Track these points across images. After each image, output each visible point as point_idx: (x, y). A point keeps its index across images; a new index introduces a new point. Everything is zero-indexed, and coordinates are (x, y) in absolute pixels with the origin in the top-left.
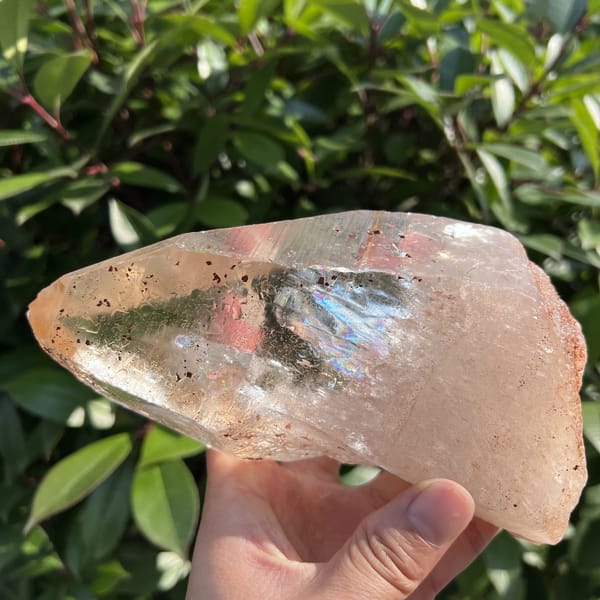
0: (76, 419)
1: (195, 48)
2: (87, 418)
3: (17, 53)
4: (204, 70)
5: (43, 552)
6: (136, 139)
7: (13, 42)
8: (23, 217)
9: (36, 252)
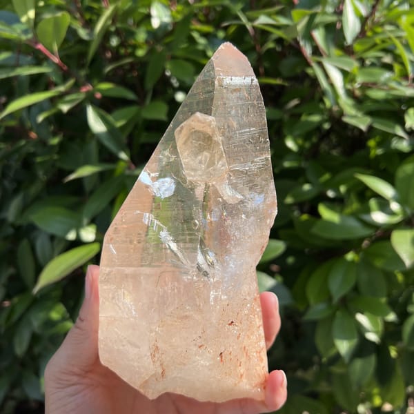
0: (72, 236)
1: (150, 9)
2: (78, 236)
3: (29, 20)
4: (155, 23)
5: (64, 319)
6: (108, 69)
7: (25, 12)
8: (40, 118)
9: (55, 141)
